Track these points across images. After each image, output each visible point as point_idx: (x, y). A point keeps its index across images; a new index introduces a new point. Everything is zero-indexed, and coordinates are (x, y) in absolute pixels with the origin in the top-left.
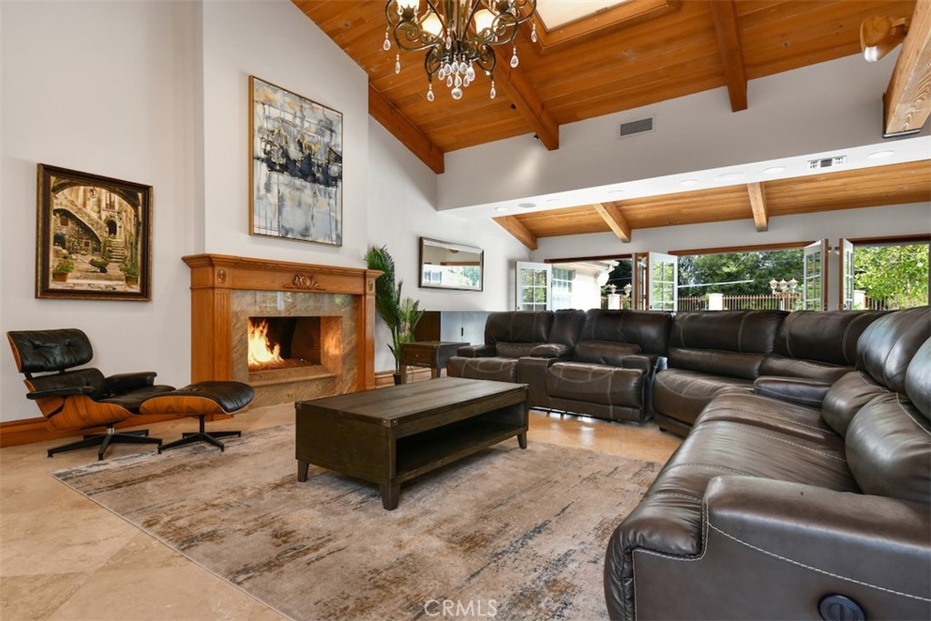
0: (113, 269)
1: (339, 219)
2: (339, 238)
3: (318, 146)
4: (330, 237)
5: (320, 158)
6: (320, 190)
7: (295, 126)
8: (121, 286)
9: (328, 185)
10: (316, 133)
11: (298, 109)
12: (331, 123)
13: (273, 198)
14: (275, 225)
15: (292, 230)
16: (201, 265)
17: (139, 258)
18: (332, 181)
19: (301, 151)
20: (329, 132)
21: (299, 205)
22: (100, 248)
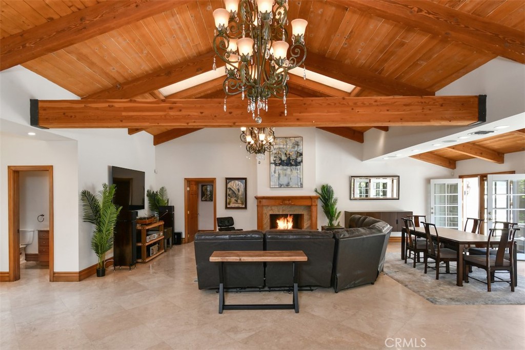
0: (239, 201)
2: (302, 184)
3: (293, 153)
4: (298, 185)
5: (294, 157)
6: (293, 168)
7: (284, 149)
8: (240, 206)
9: (296, 165)
10: (292, 148)
11: (285, 142)
12: (298, 142)
13: (277, 175)
14: (277, 184)
15: (283, 185)
16: (259, 199)
17: (244, 198)
18: (298, 164)
19: (286, 156)
20: (297, 146)
21: (286, 175)
22: (236, 196)
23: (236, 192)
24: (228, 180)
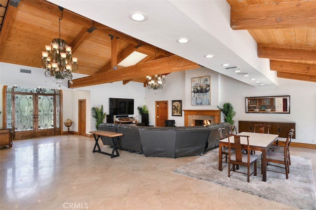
0: (178, 112)
1: (209, 99)
2: (209, 103)
3: (204, 85)
4: (207, 104)
5: (204, 87)
6: (204, 94)
7: (199, 83)
8: (179, 114)
9: (206, 92)
10: (203, 83)
11: (199, 80)
12: (207, 79)
13: (195, 98)
14: (195, 103)
15: (198, 103)
16: (185, 111)
17: (181, 110)
19: (200, 88)
20: (206, 81)
21: (200, 98)
22: (177, 110)
23: (177, 108)
24: (173, 101)
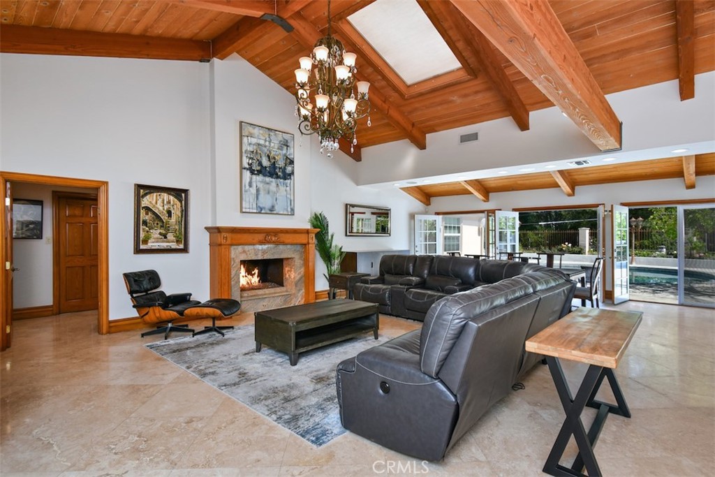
0: (170, 236)
1: (292, 199)
2: (292, 210)
3: (279, 156)
4: (287, 210)
5: (281, 163)
6: (280, 182)
7: (265, 146)
8: (174, 246)
9: (285, 178)
10: (278, 149)
11: (267, 136)
12: (287, 141)
13: (253, 190)
14: (255, 206)
15: (264, 208)
16: (214, 231)
17: (183, 229)
18: (287, 176)
19: (269, 160)
20: (285, 147)
21: (269, 193)
22: (164, 225)
23: (165, 218)
